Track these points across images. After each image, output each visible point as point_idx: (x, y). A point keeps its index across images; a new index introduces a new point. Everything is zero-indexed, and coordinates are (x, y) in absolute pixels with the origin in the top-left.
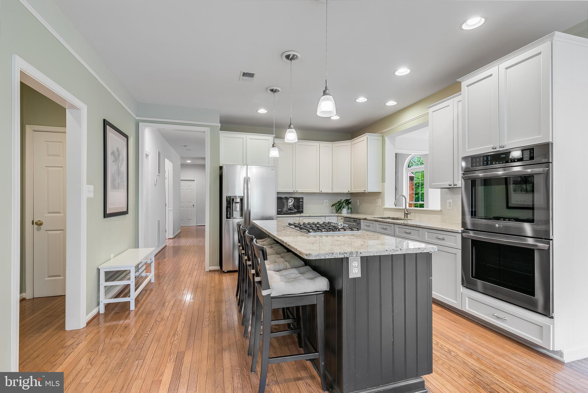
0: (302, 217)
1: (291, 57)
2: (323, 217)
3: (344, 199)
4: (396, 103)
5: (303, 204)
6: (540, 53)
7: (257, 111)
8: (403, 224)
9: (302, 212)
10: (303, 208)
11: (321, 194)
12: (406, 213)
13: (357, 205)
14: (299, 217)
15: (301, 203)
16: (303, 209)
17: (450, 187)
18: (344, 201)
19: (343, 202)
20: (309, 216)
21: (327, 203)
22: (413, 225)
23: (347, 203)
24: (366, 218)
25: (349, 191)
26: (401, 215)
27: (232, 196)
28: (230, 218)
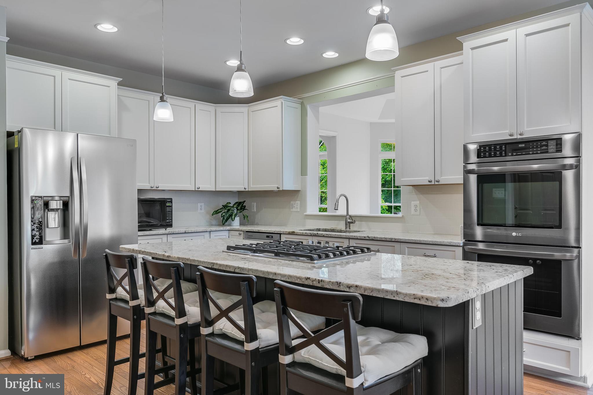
0: (173, 234)
2: (208, 233)
3: (233, 201)
4: (337, 55)
5: (172, 211)
6: (568, 25)
7: (95, 26)
9: (171, 226)
10: (172, 218)
11: (198, 193)
12: (349, 222)
13: (252, 210)
14: (167, 234)
15: (168, 209)
16: (172, 220)
17: (430, 183)
18: (234, 204)
19: (233, 207)
20: (185, 233)
21: (203, 207)
22: (386, 238)
23: (239, 208)
24: (294, 232)
25: (245, 189)
26: (341, 226)
27: (44, 197)
28: (41, 242)
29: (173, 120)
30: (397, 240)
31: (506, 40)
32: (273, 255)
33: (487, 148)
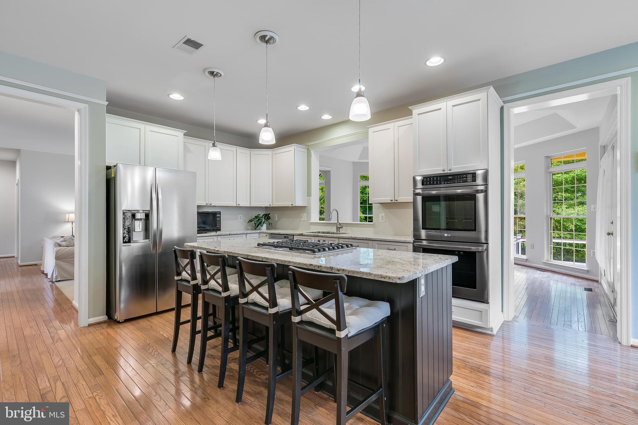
0: (222, 235)
1: (267, 38)
2: (245, 235)
3: (262, 213)
4: (331, 117)
5: (220, 220)
6: (479, 100)
7: (168, 95)
8: (351, 238)
9: (220, 230)
10: (220, 225)
11: (238, 208)
12: (339, 227)
13: (275, 219)
14: (217, 236)
15: (218, 219)
16: (220, 226)
17: (391, 202)
18: (263, 216)
19: (262, 217)
20: (230, 235)
21: (241, 218)
22: (363, 238)
23: (266, 218)
24: (303, 234)
25: (270, 205)
26: (334, 230)
27: (132, 210)
28: (129, 241)
29: (221, 159)
30: (370, 239)
31: (440, 109)
32: (289, 249)
33: (428, 179)
